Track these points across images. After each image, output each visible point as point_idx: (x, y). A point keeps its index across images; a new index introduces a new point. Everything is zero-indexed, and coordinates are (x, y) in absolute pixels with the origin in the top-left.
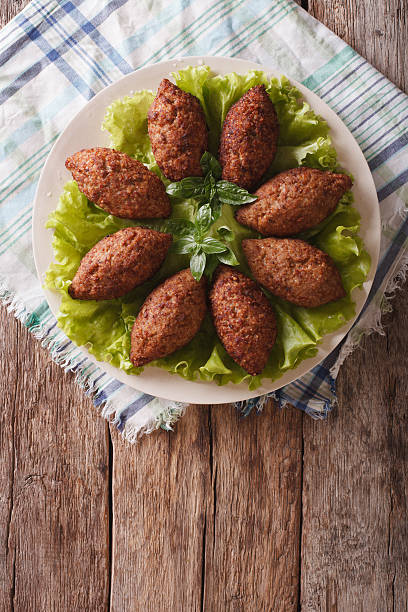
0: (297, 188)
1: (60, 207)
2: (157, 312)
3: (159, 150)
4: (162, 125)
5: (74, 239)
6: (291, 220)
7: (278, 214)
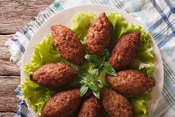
0: (135, 79)
1: (41, 43)
2: (60, 101)
3: (89, 39)
4: (95, 30)
5: (42, 57)
6: (126, 90)
7: (123, 85)
